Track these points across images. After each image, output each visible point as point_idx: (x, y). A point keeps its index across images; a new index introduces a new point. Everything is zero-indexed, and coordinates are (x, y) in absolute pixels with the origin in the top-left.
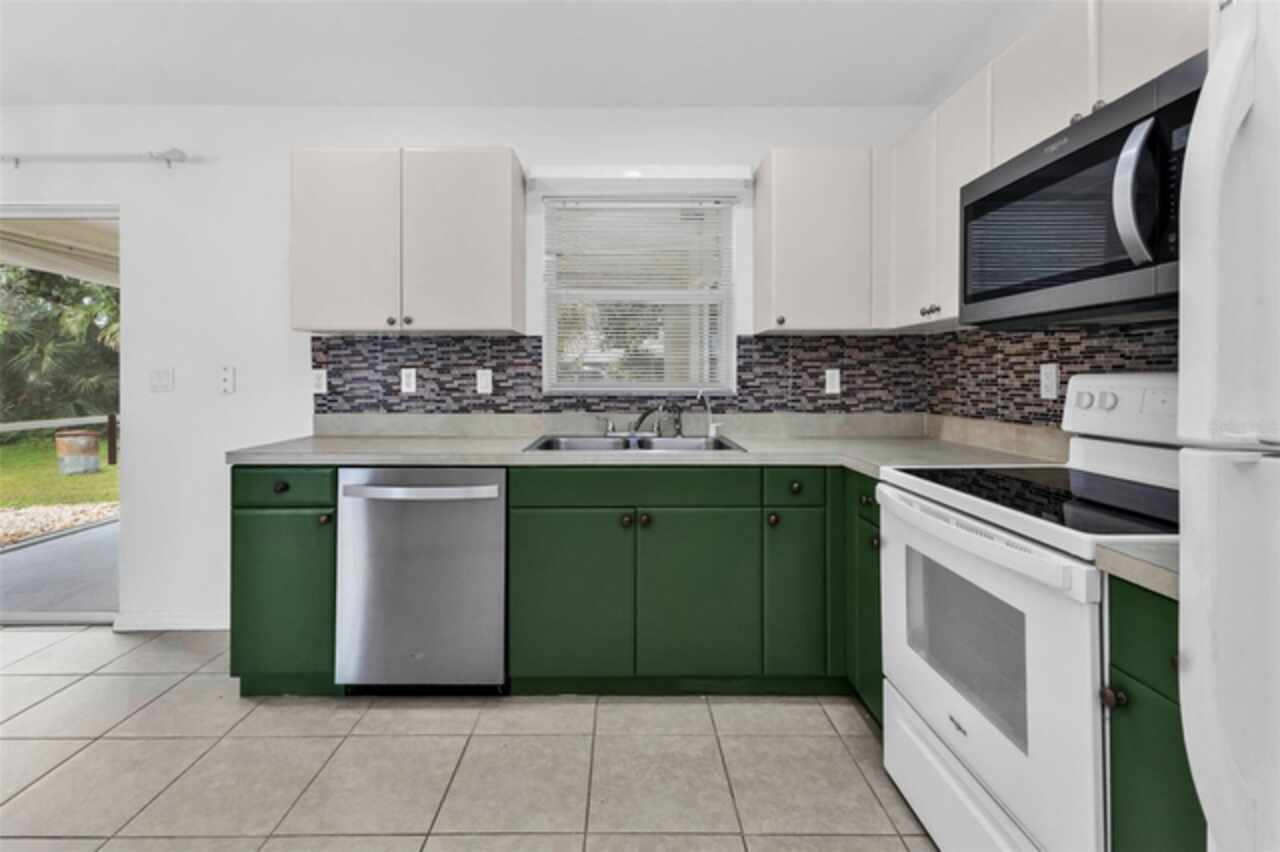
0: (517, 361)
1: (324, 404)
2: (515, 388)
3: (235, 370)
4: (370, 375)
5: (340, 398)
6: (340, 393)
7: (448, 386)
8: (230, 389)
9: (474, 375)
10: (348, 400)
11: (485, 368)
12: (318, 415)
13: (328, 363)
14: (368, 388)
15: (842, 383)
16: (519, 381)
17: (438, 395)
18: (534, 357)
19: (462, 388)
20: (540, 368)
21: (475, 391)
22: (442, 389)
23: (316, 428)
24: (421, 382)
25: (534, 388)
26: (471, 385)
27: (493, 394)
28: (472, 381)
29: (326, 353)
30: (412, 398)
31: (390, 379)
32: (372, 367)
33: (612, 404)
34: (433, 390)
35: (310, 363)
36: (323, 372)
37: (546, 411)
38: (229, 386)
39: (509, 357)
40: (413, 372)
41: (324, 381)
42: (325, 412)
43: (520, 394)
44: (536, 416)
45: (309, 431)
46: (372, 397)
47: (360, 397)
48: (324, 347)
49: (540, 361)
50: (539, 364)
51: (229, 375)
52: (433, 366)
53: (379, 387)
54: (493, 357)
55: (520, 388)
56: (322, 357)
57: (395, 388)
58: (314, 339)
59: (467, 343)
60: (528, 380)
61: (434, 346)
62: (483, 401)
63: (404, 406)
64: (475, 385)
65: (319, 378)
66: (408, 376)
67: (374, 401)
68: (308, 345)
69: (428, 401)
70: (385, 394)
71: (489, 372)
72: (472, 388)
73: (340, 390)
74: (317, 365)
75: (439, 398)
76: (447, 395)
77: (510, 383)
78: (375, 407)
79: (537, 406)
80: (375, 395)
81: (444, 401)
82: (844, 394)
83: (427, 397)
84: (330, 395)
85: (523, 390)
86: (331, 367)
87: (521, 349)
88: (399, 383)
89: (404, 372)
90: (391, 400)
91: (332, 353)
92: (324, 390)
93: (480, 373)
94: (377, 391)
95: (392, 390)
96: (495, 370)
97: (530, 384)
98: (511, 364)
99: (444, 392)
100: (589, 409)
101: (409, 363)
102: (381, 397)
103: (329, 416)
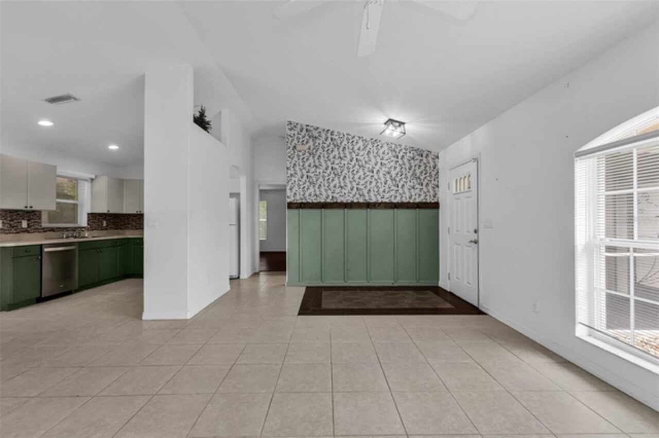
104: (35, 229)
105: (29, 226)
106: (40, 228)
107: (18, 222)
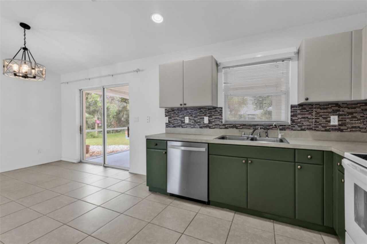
0: (215, 114)
1: (168, 125)
2: (215, 122)
3: (149, 117)
4: (178, 118)
5: (171, 124)
6: (171, 123)
7: (197, 121)
8: (149, 122)
9: (204, 118)
10: (173, 124)
11: (206, 116)
12: (167, 128)
13: (168, 115)
14: (177, 121)
15: (339, 121)
16: (216, 120)
17: (194, 123)
18: (220, 113)
19: (200, 122)
20: (222, 116)
21: (204, 123)
22: (195, 122)
23: (166, 131)
24: (190, 120)
25: (220, 122)
26: (202, 121)
27: (209, 123)
28: (203, 120)
29: (168, 113)
30: (188, 124)
31: (183, 119)
32: (178, 116)
33: (244, 127)
34: (193, 122)
35: (164, 116)
36: (167, 118)
37: (224, 128)
38: (148, 121)
39: (213, 113)
40: (188, 117)
41: (167, 120)
42: (168, 127)
43: (216, 123)
44: (221, 130)
45: (164, 132)
46: (178, 124)
47: (176, 124)
48: (167, 112)
49: (222, 114)
50: (222, 115)
51: (148, 118)
52: (193, 116)
53: (180, 121)
54: (209, 113)
55: (216, 122)
56: (167, 114)
57: (184, 121)
58: (165, 110)
59: (202, 110)
60: (218, 120)
61: (193, 111)
62: (206, 125)
63: (186, 126)
64: (204, 121)
65: (166, 119)
66: (187, 119)
67: (179, 125)
68: (164, 111)
69: (192, 125)
70: (181, 123)
71: (207, 117)
72: (203, 122)
73: (171, 122)
74: (166, 116)
75: (194, 124)
76: (196, 123)
77: (213, 120)
78: (179, 126)
79: (221, 127)
80: (179, 123)
81: (195, 125)
82: (339, 125)
83: (191, 124)
84: (169, 123)
85: (217, 122)
86: (169, 116)
87: (217, 111)
88: (184, 120)
89: (186, 117)
90: (183, 124)
91: (169, 113)
92: (167, 122)
93: (205, 117)
94: (179, 122)
95: (183, 122)
96: (209, 117)
97: (219, 121)
98: (214, 115)
99: (195, 123)
100: (237, 128)
101: (187, 115)
102: (180, 124)
103: (169, 128)
104: (216, 125)
105: (210, 122)
106: (220, 124)
107: (201, 118)
